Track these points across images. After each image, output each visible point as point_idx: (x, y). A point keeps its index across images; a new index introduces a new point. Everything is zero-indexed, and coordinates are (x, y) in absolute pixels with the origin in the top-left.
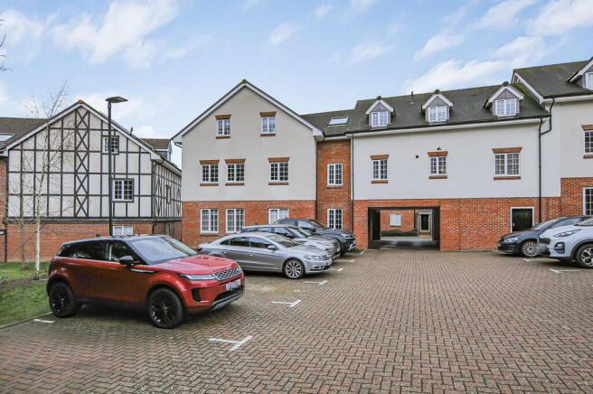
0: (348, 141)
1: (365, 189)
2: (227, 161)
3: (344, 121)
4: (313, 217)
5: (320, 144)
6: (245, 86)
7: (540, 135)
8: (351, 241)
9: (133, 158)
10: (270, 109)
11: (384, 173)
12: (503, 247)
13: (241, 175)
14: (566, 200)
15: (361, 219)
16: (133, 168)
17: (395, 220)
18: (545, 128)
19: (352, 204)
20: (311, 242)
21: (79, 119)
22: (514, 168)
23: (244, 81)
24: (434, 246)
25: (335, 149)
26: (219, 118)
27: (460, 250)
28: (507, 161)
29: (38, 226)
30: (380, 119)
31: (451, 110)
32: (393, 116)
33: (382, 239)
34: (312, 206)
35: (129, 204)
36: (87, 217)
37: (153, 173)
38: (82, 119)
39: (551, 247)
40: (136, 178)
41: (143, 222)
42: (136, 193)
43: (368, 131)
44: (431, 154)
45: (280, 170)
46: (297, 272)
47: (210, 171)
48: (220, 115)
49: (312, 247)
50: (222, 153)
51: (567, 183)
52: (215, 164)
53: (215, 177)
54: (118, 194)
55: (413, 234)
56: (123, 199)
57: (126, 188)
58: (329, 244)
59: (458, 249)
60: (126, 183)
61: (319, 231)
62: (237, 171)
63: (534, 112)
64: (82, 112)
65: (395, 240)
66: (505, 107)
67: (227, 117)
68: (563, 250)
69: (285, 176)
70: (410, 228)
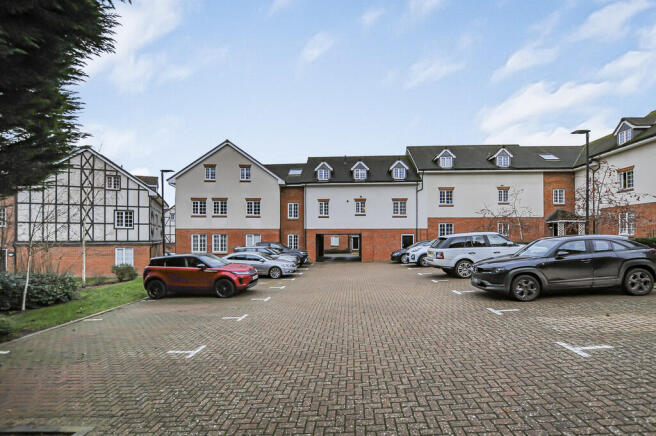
0: (303, 188)
1: (314, 222)
2: (213, 199)
3: (299, 172)
4: (278, 240)
5: (283, 189)
6: (227, 144)
7: (417, 191)
8: (305, 257)
9: (133, 194)
10: (247, 163)
11: (327, 210)
12: (393, 258)
13: (224, 209)
14: (431, 230)
15: (312, 242)
16: (133, 202)
17: (335, 241)
18: (419, 188)
19: (305, 232)
20: (281, 257)
21: (84, 161)
22: (403, 210)
23: (227, 141)
24: (358, 260)
25: (293, 193)
26: (206, 166)
27: (373, 261)
28: (400, 205)
29: (84, 248)
30: (323, 175)
31: (368, 172)
32: (332, 173)
33: (326, 255)
34: (278, 233)
35: (130, 231)
36: (93, 241)
37: (150, 206)
38: (88, 161)
39: (410, 257)
40: (136, 210)
41: (142, 245)
42: (136, 221)
43: (315, 182)
44: (356, 200)
45: (254, 206)
46: (278, 275)
47: (199, 206)
48: (208, 164)
49: (283, 260)
50: (209, 193)
51: (431, 221)
52: (203, 201)
53: (203, 211)
54: (120, 222)
55: (347, 251)
56: (124, 226)
57: (126, 217)
58: (293, 258)
59: (371, 260)
60: (126, 213)
61: (285, 250)
62: (221, 206)
63: (414, 178)
64: (87, 155)
65: (334, 256)
66: (399, 173)
67: (213, 166)
68: (413, 259)
69: (258, 211)
70: (345, 247)
